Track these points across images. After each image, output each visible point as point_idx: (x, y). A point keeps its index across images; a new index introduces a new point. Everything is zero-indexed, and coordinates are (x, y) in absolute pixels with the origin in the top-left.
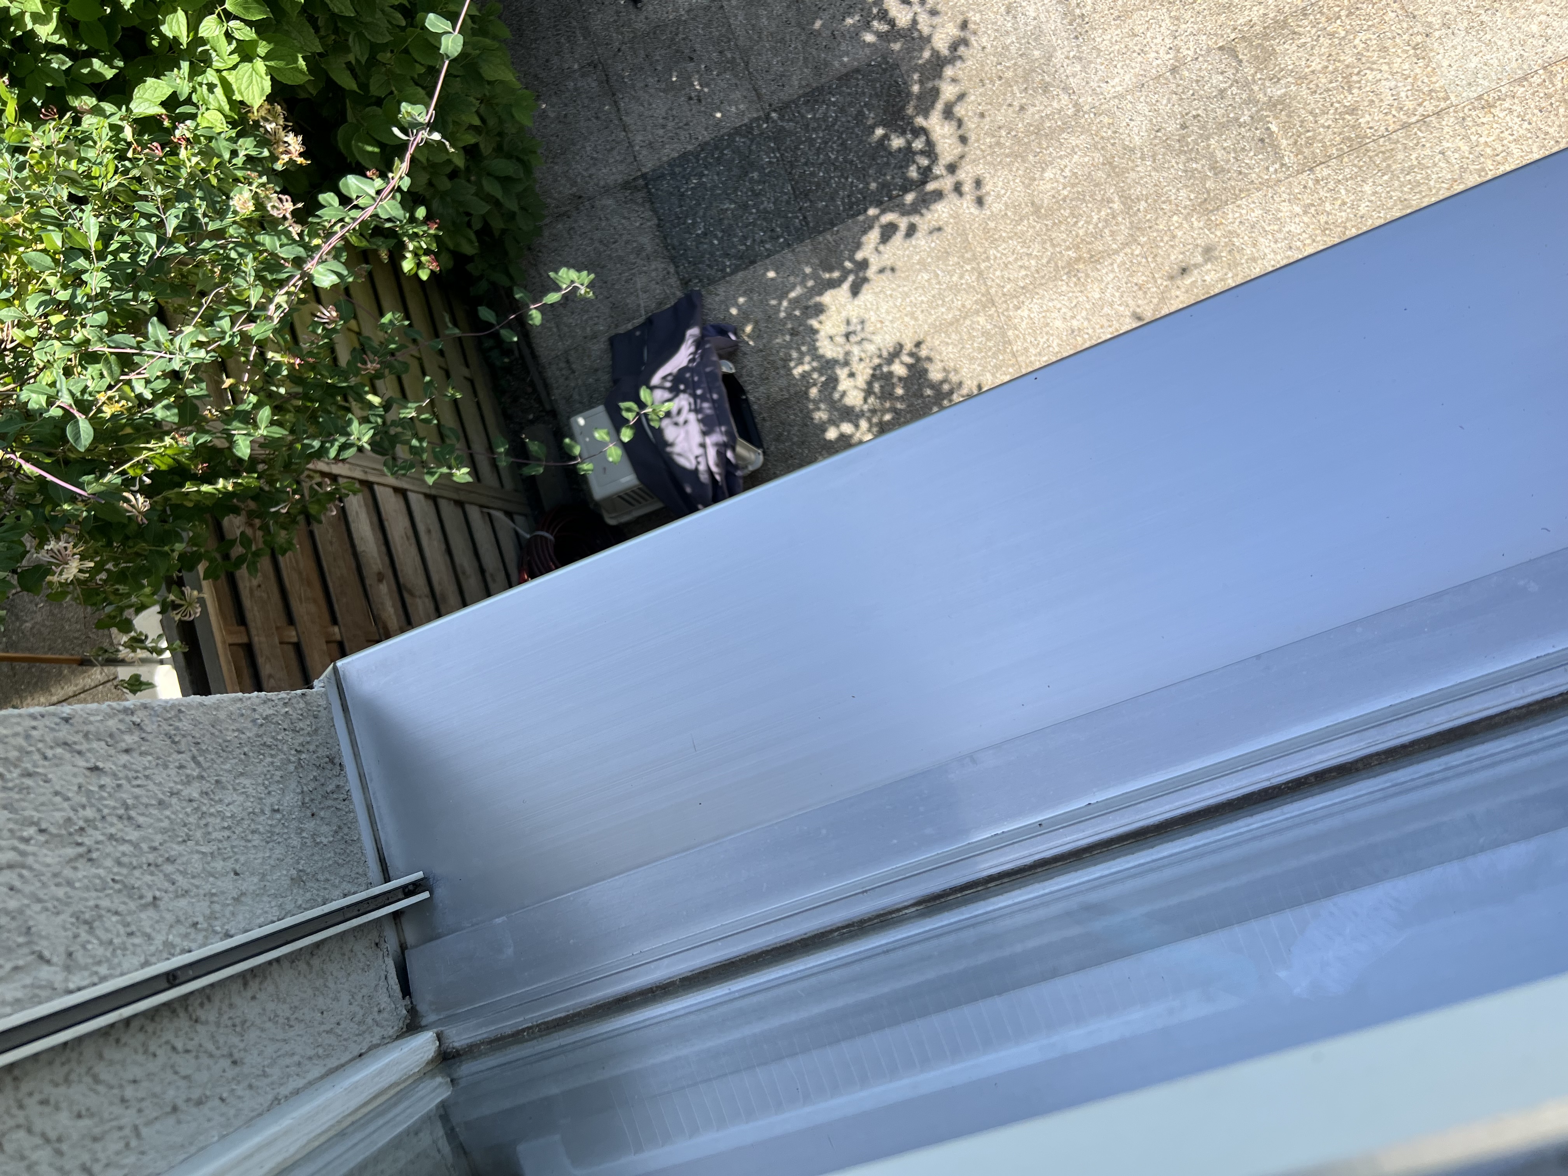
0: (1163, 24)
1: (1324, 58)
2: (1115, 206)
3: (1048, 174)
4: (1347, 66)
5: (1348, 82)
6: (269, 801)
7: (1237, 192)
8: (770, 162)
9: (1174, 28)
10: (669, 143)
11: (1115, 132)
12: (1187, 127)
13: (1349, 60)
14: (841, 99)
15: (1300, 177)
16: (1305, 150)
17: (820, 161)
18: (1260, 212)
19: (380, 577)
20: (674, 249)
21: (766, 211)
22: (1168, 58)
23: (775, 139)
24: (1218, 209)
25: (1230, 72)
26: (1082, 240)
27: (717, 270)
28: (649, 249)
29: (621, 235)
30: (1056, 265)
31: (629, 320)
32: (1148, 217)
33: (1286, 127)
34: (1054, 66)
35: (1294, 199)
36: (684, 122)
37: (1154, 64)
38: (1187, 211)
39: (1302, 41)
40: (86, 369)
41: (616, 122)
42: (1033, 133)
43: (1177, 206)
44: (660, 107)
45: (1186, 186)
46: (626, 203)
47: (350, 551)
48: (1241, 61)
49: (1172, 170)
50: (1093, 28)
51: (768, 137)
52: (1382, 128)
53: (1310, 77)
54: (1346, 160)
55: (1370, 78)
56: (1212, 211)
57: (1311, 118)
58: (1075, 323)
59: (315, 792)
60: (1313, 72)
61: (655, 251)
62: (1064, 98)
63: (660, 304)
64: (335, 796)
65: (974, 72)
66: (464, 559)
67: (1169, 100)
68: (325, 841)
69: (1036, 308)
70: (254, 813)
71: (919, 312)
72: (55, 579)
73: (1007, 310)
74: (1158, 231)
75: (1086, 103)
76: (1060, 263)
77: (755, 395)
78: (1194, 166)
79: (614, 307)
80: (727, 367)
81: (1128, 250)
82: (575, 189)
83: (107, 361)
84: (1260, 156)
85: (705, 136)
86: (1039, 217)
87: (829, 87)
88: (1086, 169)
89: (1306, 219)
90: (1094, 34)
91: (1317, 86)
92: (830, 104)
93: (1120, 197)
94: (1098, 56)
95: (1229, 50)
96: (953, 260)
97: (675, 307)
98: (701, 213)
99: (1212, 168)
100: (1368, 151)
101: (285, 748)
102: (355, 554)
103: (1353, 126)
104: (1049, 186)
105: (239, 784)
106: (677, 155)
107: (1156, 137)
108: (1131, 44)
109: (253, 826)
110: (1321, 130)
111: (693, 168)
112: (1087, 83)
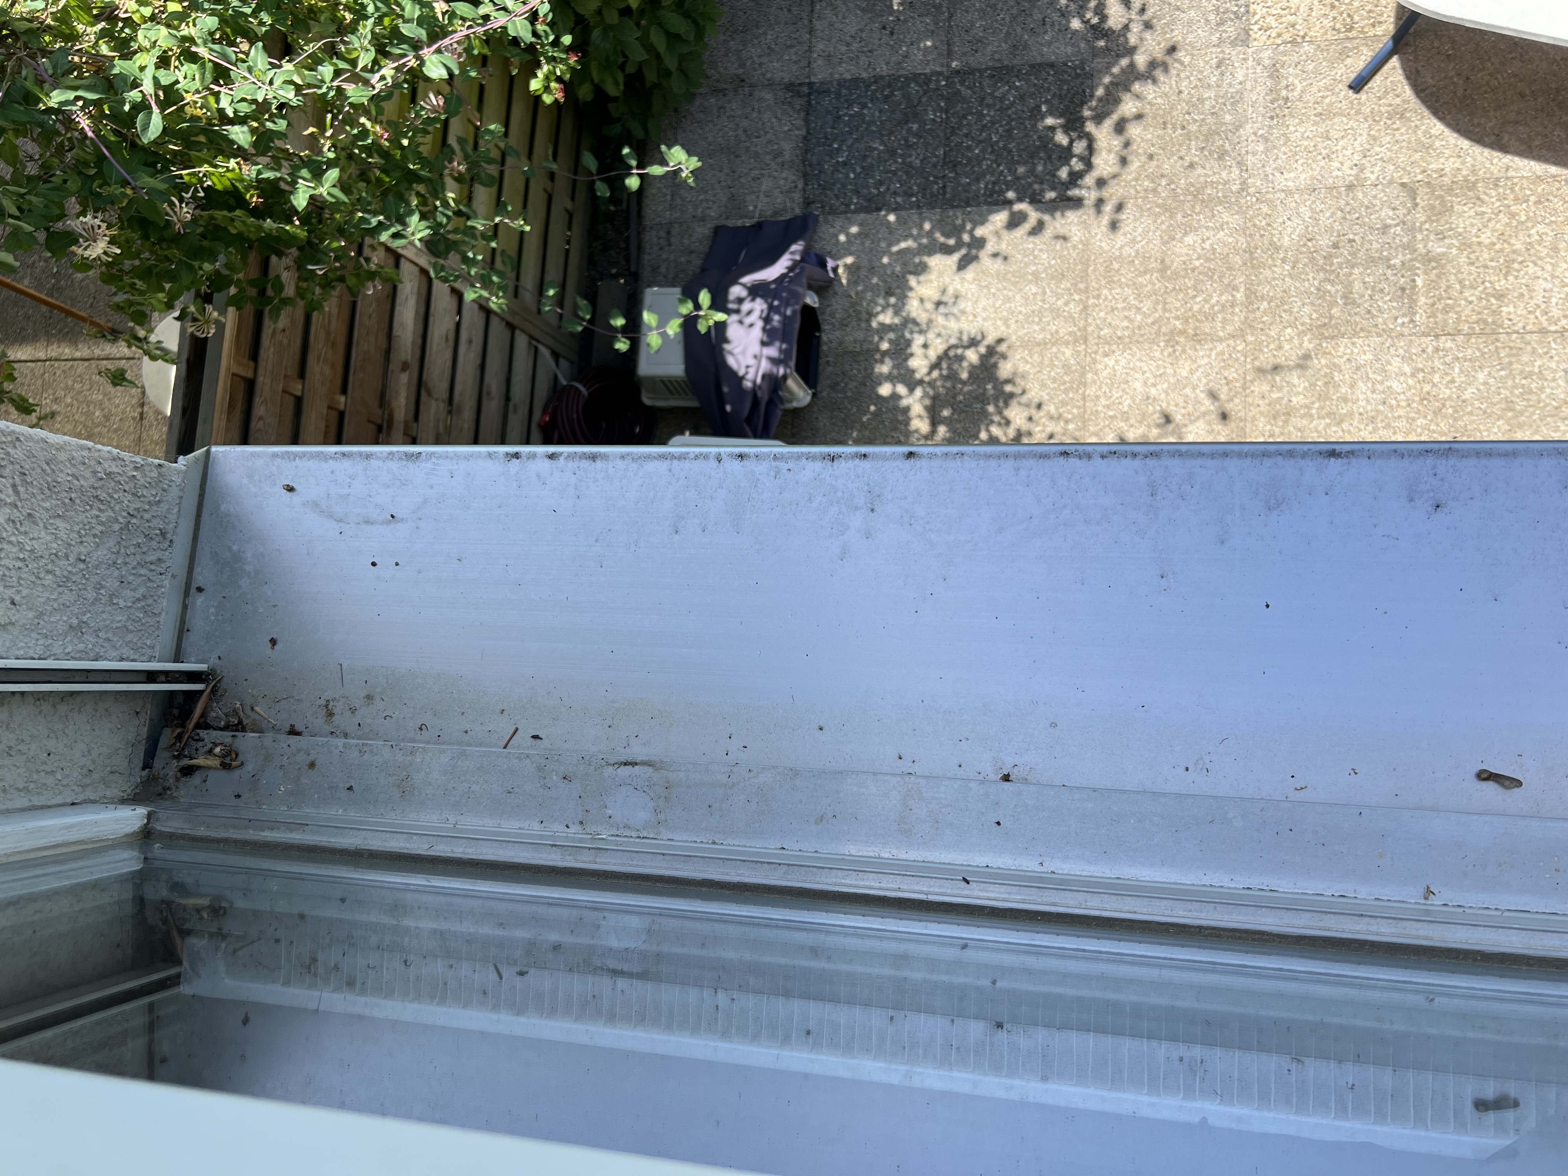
0: (1359, 139)
1: (1496, 234)
2: (1238, 296)
3: (1189, 240)
4: (1514, 252)
5: (1508, 267)
6: (76, 550)
7: (1358, 329)
8: (934, 120)
9: (1368, 147)
10: (847, 63)
11: (1269, 225)
12: (1338, 248)
13: (1518, 246)
14: (1025, 87)
15: (1423, 339)
16: (1439, 315)
17: (981, 138)
18: (1371, 357)
19: (405, 367)
20: (810, 165)
21: (910, 165)
22: (1350, 173)
23: (948, 100)
24: (1333, 338)
25: (1402, 211)
26: (1194, 315)
27: (842, 203)
28: (787, 156)
29: (767, 132)
30: (1159, 330)
31: (741, 217)
32: (1265, 319)
33: (1431, 286)
34: (1239, 137)
35: (1407, 358)
36: (870, 47)
37: (1334, 174)
38: (1303, 328)
39: (1483, 209)
40: (182, 65)
41: (806, 22)
42: (1191, 193)
43: (1296, 319)
44: (852, 25)
45: (1312, 304)
46: (783, 103)
47: (386, 330)
48: (1416, 205)
49: (1306, 284)
50: (1291, 115)
51: (942, 96)
52: (1520, 325)
53: (1475, 248)
54: (1473, 340)
55: (1531, 271)
56: (1326, 338)
57: (1458, 287)
58: (1153, 392)
59: (132, 557)
60: (1479, 243)
61: (792, 161)
62: (1236, 171)
63: (776, 213)
64: (153, 567)
65: (1161, 112)
66: (494, 381)
67: (1333, 214)
68: (122, 603)
69: (1123, 362)
70: (56, 555)
71: (1013, 321)
72: (80, 251)
73: (1096, 352)
74: (1267, 335)
75: (1254, 183)
76: (1164, 329)
77: (829, 336)
78: (1329, 287)
79: (732, 198)
80: (811, 300)
81: (1231, 342)
82: (741, 71)
83: (203, 66)
84: (1395, 304)
85: (883, 69)
86: (1162, 277)
87: (1019, 71)
88: (1226, 249)
89: (1411, 382)
90: (1290, 121)
91: (1478, 259)
92: (1013, 87)
93: (1246, 289)
94: (1285, 144)
95: (1410, 190)
96: (1065, 284)
97: (788, 222)
98: (850, 142)
99: (1345, 297)
100: (1497, 340)
101: (117, 508)
102: (390, 336)
103: (1494, 312)
104: (1185, 251)
105: (52, 524)
106: (849, 77)
107: (1305, 245)
108: (1320, 146)
109: (50, 567)
110: (1463, 302)
111: (859, 96)
112: (1263, 166)
